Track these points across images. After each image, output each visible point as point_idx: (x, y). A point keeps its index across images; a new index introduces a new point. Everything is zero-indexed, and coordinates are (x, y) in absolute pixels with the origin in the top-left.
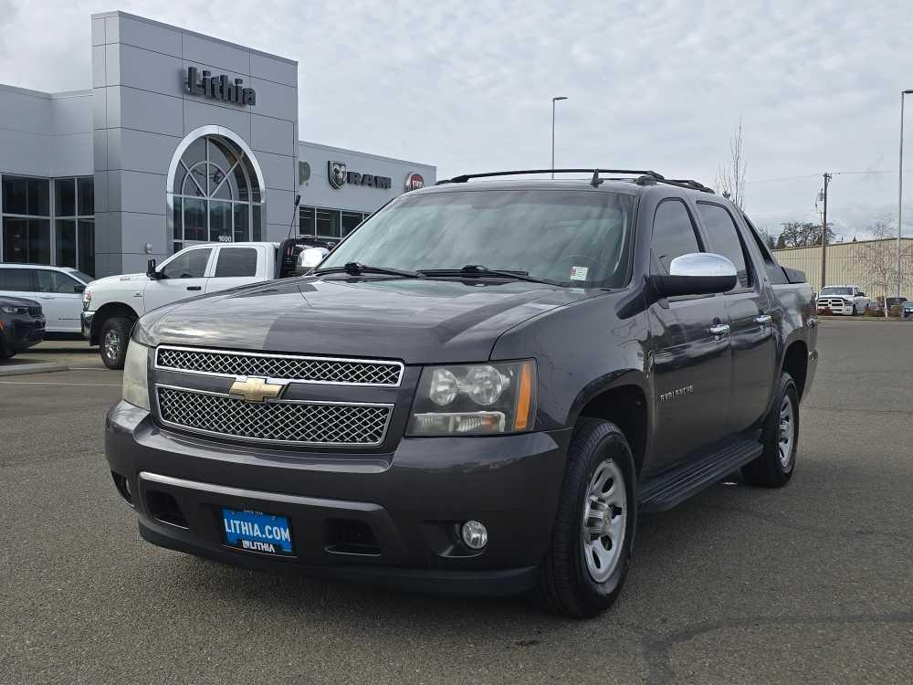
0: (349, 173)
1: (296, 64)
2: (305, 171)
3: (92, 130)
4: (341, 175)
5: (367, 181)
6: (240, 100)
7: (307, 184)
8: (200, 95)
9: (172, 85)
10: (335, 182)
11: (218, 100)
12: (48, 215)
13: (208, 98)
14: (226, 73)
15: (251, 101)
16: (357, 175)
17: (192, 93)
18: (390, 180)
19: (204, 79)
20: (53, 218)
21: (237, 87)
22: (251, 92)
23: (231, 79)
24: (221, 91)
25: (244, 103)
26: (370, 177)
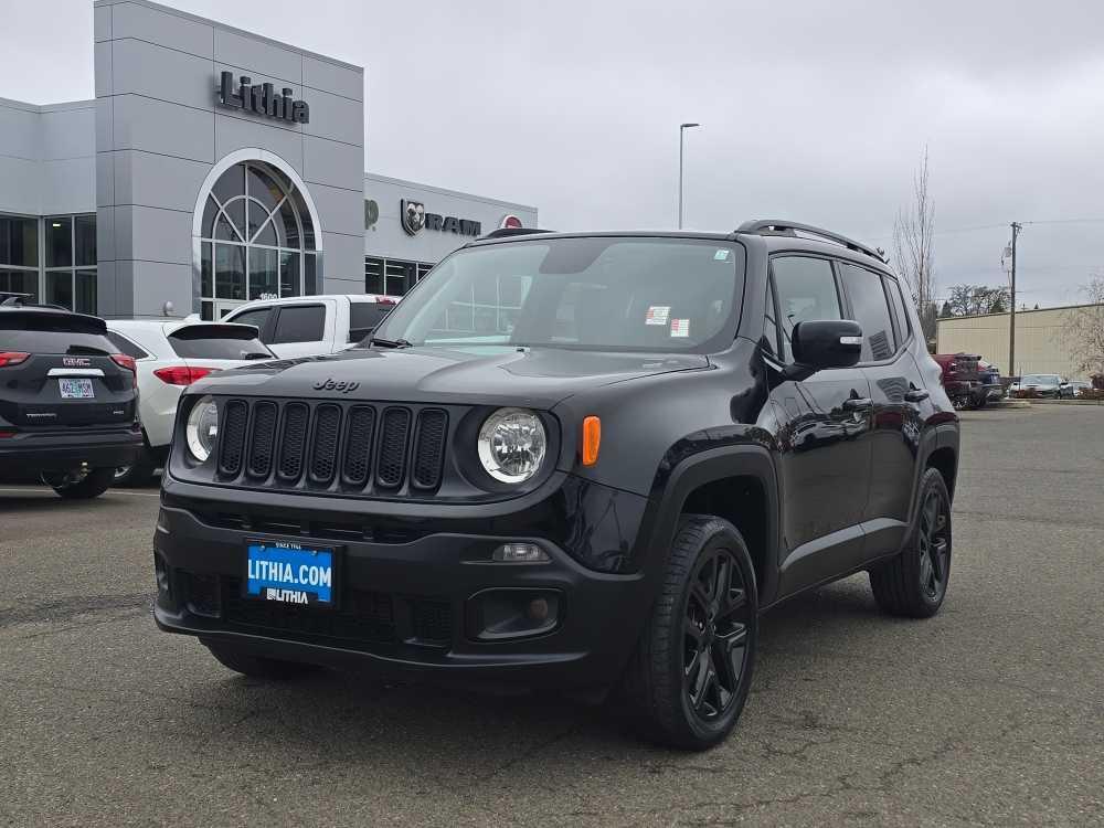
0: (427, 215)
1: (360, 70)
2: (371, 212)
3: (94, 154)
4: (417, 217)
5: (449, 225)
6: (289, 117)
7: (374, 229)
8: (236, 109)
9: (199, 95)
10: (409, 226)
11: (260, 115)
12: (37, 266)
13: (248, 113)
14: (270, 81)
15: (304, 118)
16: (438, 218)
17: (226, 106)
18: (479, 224)
19: (242, 87)
20: (42, 269)
21: (285, 99)
22: (303, 106)
23: (278, 90)
24: (265, 104)
25: (294, 120)
26: (454, 221)
